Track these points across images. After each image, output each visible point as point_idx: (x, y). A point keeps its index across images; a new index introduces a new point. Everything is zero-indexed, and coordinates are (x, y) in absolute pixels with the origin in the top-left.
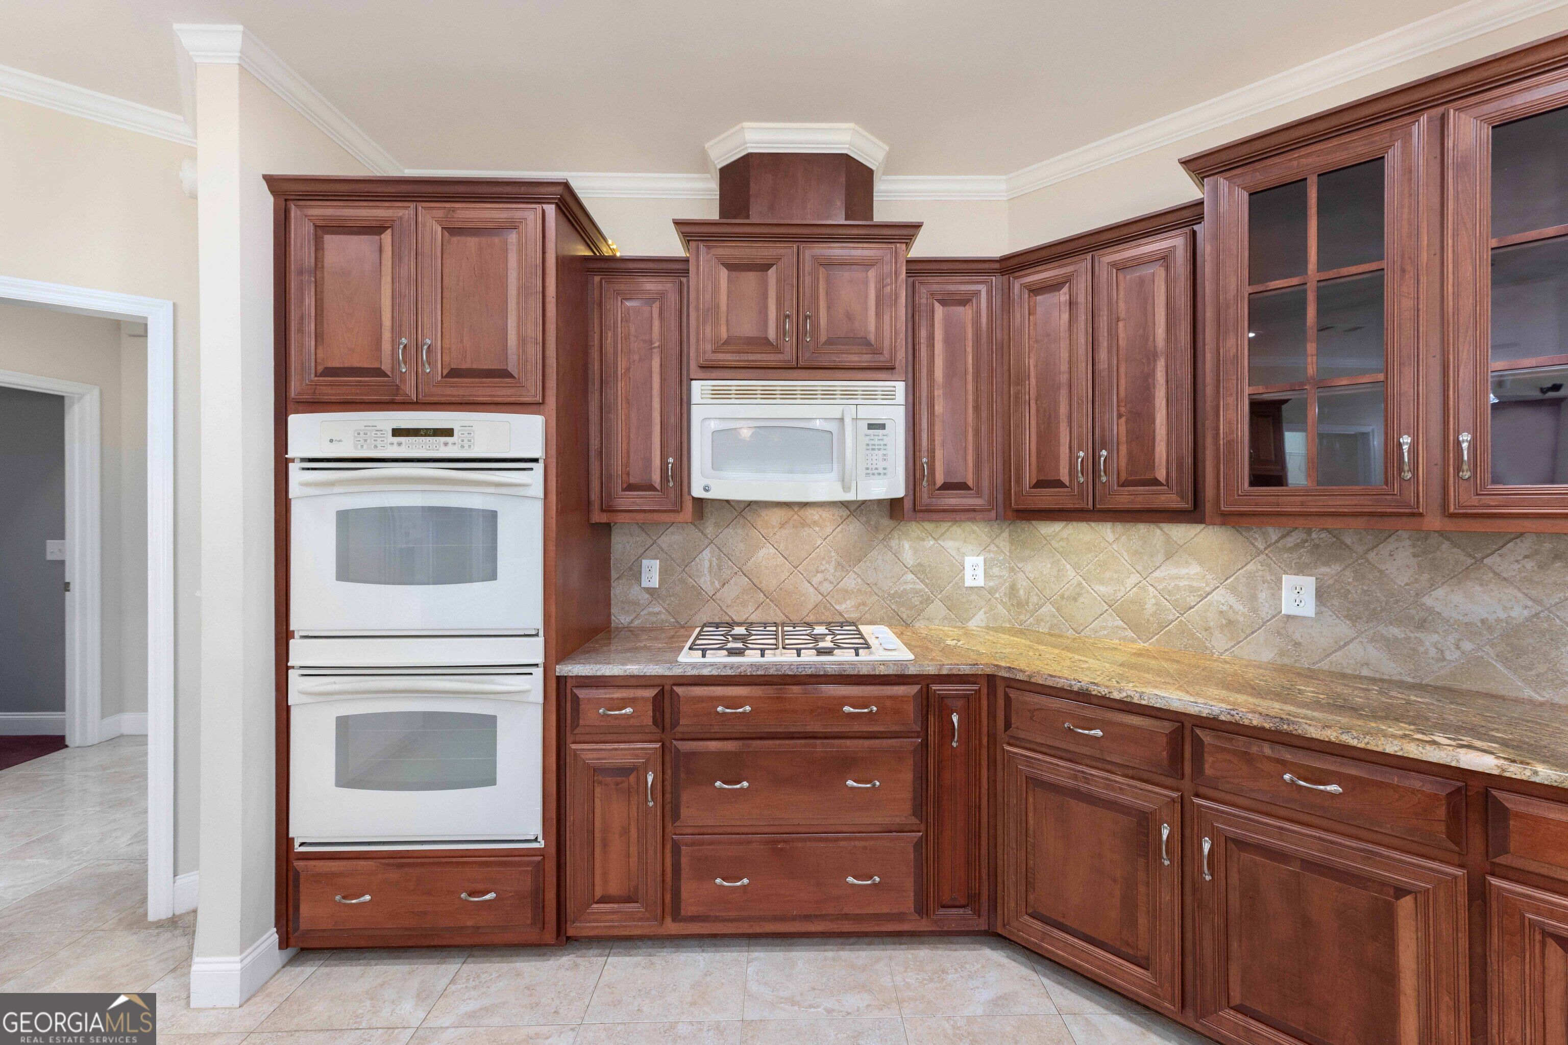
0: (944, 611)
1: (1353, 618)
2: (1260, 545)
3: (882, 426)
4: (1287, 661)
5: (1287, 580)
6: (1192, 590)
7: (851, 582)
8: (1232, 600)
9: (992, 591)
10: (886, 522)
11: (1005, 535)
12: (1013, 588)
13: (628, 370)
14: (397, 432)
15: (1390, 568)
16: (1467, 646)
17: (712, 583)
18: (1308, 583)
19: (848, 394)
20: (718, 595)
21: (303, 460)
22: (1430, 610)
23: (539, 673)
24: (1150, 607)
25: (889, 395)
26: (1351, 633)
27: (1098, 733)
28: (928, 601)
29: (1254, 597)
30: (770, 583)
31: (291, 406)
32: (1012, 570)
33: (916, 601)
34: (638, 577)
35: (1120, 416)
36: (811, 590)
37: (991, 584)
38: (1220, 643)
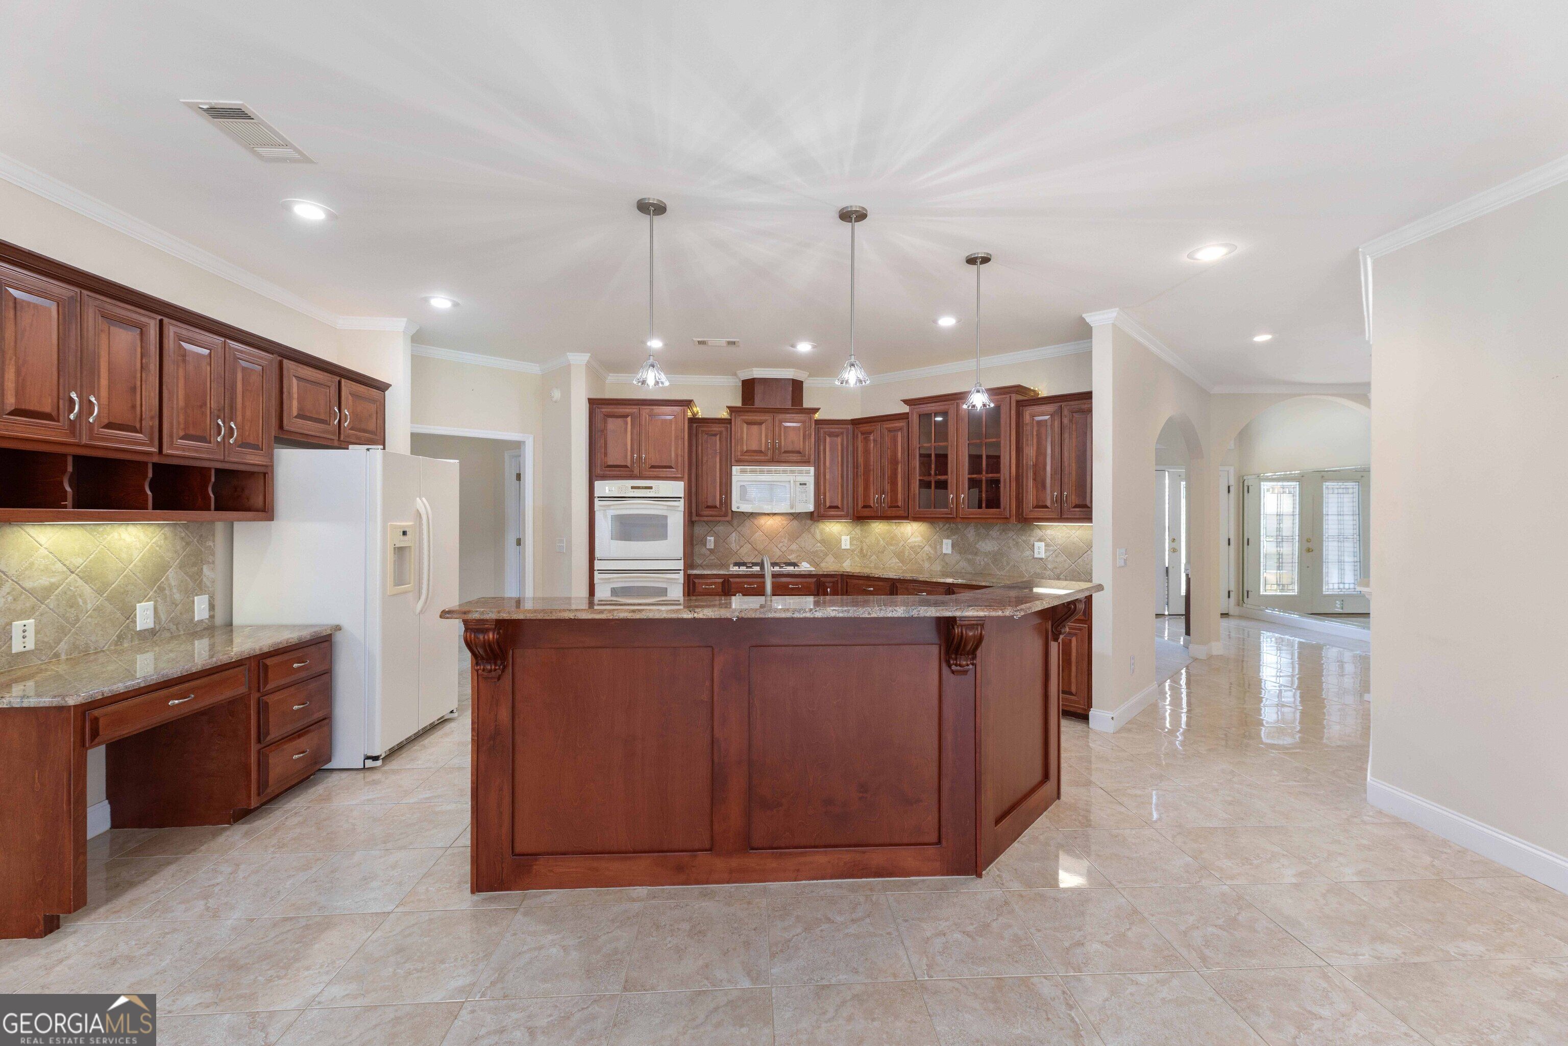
0: (833, 559)
1: (960, 553)
2: (938, 529)
3: (805, 484)
4: (944, 569)
5: (945, 541)
6: (919, 546)
7: (794, 547)
8: (930, 549)
9: (853, 551)
10: (809, 522)
11: (858, 527)
12: (862, 550)
13: (707, 461)
14: (633, 488)
15: (969, 535)
16: (986, 560)
17: (736, 547)
18: (950, 542)
19: (792, 472)
20: (739, 552)
21: (598, 497)
22: (977, 549)
23: (682, 572)
24: (907, 554)
25: (808, 472)
26: (960, 558)
27: (872, 589)
28: (826, 555)
29: (936, 548)
30: (760, 547)
31: (594, 478)
32: (861, 542)
33: (821, 555)
34: (705, 545)
35: (888, 483)
36: (778, 550)
37: (853, 548)
38: (926, 565)
